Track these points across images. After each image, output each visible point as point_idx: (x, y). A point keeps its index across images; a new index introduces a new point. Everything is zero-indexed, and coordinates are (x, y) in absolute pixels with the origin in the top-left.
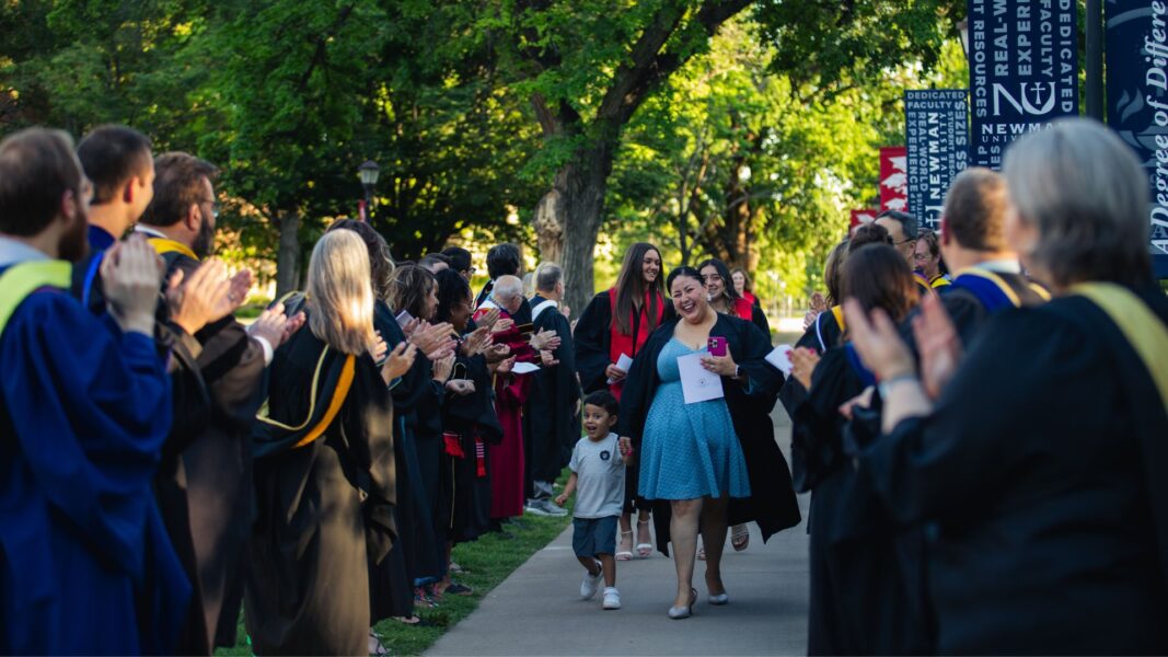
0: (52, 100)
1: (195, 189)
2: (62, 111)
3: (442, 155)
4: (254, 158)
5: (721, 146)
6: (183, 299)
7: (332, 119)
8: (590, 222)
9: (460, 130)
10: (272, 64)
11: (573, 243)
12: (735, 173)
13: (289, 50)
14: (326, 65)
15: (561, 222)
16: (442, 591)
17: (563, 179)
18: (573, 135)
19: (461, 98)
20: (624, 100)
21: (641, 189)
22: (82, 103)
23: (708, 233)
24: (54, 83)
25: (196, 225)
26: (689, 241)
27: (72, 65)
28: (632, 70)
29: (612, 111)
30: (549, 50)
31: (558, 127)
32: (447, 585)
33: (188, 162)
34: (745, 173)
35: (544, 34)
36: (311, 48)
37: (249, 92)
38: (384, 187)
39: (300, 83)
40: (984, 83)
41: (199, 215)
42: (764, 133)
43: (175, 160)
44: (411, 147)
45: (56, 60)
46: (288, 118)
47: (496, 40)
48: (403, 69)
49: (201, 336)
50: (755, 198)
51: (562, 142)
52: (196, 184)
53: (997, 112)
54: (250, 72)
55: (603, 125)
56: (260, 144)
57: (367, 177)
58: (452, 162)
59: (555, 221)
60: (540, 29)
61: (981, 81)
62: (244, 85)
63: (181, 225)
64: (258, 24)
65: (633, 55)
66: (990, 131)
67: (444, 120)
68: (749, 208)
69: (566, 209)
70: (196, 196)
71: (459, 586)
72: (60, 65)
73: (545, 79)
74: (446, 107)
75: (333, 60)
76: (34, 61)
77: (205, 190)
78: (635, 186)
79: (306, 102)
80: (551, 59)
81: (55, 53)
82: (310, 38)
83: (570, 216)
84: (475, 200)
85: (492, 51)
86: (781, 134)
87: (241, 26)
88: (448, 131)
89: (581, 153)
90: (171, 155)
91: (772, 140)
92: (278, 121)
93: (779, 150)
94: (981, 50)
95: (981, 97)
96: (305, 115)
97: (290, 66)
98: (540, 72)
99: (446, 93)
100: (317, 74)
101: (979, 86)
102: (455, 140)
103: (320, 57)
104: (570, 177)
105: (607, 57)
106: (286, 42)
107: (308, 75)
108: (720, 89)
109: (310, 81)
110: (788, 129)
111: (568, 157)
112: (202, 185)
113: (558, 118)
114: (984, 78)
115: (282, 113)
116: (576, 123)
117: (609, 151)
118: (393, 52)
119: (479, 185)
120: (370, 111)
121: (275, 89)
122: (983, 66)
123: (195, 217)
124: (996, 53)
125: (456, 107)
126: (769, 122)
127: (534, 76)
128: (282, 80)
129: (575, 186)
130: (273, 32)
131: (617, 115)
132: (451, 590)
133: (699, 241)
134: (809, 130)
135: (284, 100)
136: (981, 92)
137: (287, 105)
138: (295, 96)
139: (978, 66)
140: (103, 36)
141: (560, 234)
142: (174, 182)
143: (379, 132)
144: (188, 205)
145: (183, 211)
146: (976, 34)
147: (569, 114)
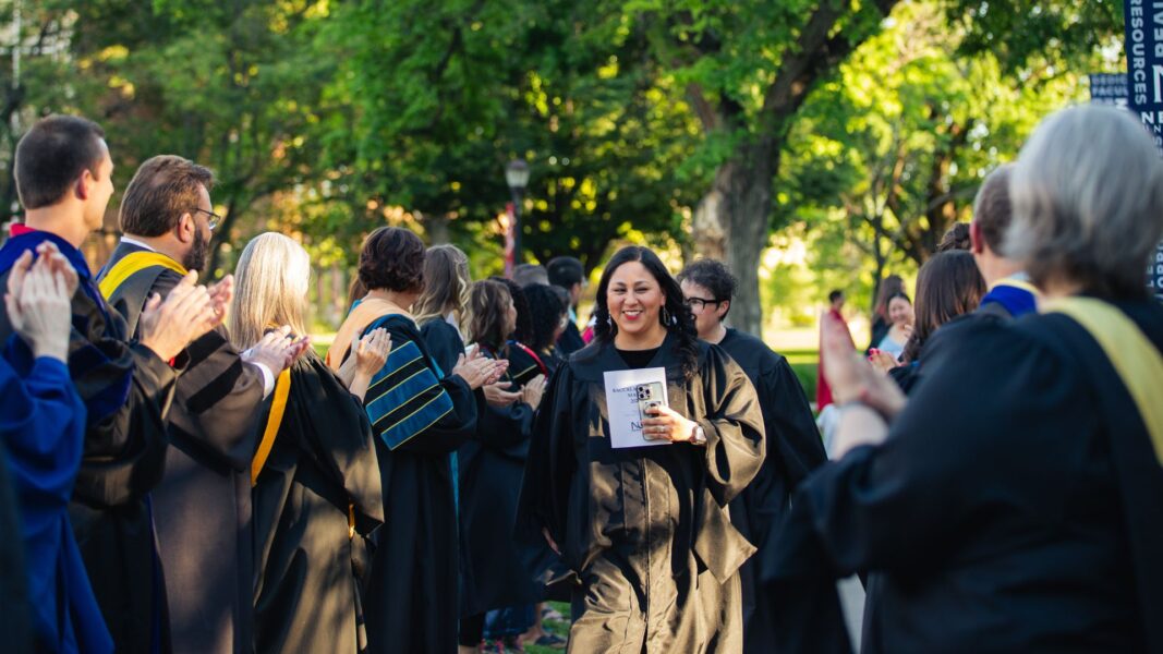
0: (166, 96)
1: (186, 196)
2: (178, 108)
3: (600, 152)
4: (385, 158)
5: (921, 140)
6: (158, 320)
7: (473, 115)
8: (755, 226)
9: (620, 123)
10: (403, 53)
11: (737, 250)
12: (936, 171)
13: (420, 38)
14: (462, 53)
15: (723, 226)
16: (531, 643)
17: (724, 180)
18: (733, 130)
19: (618, 87)
20: (790, 90)
21: (821, 187)
22: (199, 99)
23: (910, 238)
24: (169, 77)
25: (188, 236)
26: (886, 244)
27: (189, 57)
28: (801, 56)
29: (780, 102)
30: (706, 34)
31: (718, 119)
32: (537, 636)
33: (180, 165)
34: (950, 169)
35: (700, 16)
36: (447, 36)
37: (378, 85)
38: (536, 188)
39: (434, 75)
40: (1143, 66)
41: (191, 226)
42: (970, 123)
43: (166, 162)
44: (565, 144)
45: (171, 51)
46: (422, 114)
47: (647, 25)
48: (549, 59)
49: (178, 362)
50: (960, 197)
51: (722, 137)
52: (188, 189)
53: (1158, 99)
54: (378, 63)
55: (769, 117)
56: (392, 143)
57: (516, 179)
58: (613, 160)
59: (716, 225)
60: (696, 12)
61: (1140, 63)
62: (372, 77)
63: (170, 236)
64: (387, 9)
65: (800, 41)
66: (1151, 120)
67: (601, 113)
68: (956, 208)
69: (729, 210)
70: (188, 203)
71: (553, 637)
72: (175, 57)
73: (703, 67)
74: (603, 98)
75: (470, 49)
76: (146, 52)
77: (199, 197)
78: (816, 183)
79: (440, 95)
80: (710, 45)
81: (170, 43)
82: (445, 23)
83: (733, 220)
84: (638, 201)
85: (644, 37)
86: (989, 126)
87: (368, 11)
88: (605, 125)
89: (744, 149)
90: (163, 158)
91: (980, 131)
92: (411, 117)
93: (986, 143)
94: (1139, 28)
95: (1140, 81)
96: (441, 111)
97: (424, 54)
98: (698, 57)
99: (603, 83)
100: (454, 66)
101: (1138, 68)
102: (613, 136)
103: (456, 45)
104: (733, 177)
105: (772, 41)
106: (418, 29)
107: (443, 65)
108: (915, 76)
109: (447, 73)
110: (996, 121)
111: (729, 153)
112: (195, 192)
113: (718, 111)
114: (1143, 60)
115: (414, 108)
116: (740, 116)
117: (773, 147)
118: (539, 40)
119: (640, 184)
120: (519, 106)
121: (406, 80)
122: (1142, 46)
123: (186, 227)
124: (1156, 31)
125: (614, 98)
126: (975, 112)
127: (690, 63)
128: (415, 70)
129: (739, 187)
130: (403, 18)
131: (783, 107)
132: (542, 641)
133: (899, 245)
134: (1019, 122)
135: (416, 94)
136: (1140, 76)
137: (421, 100)
138: (429, 89)
139: (1135, 47)
140: (223, 23)
141: (722, 240)
142: (163, 187)
143: (531, 128)
144: (179, 214)
145: (173, 220)
146: (1133, 9)
147: (731, 107)
